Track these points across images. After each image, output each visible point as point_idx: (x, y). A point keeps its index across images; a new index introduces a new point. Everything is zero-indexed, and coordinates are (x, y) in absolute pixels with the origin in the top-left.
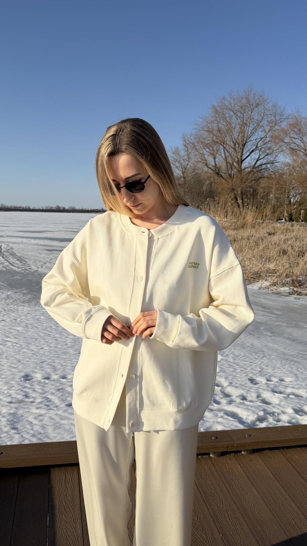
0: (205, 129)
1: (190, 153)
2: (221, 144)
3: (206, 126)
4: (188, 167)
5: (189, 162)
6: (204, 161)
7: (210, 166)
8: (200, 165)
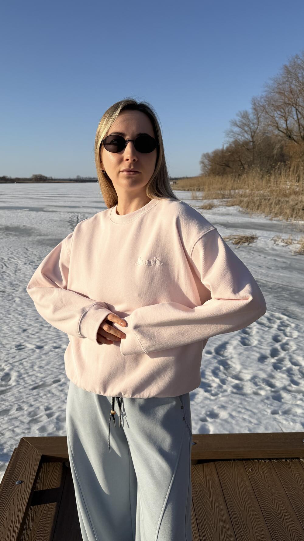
0: (276, 91)
1: (260, 116)
2: (293, 106)
3: (277, 88)
4: (258, 131)
5: (258, 125)
6: (275, 124)
7: (281, 129)
8: (270, 129)
